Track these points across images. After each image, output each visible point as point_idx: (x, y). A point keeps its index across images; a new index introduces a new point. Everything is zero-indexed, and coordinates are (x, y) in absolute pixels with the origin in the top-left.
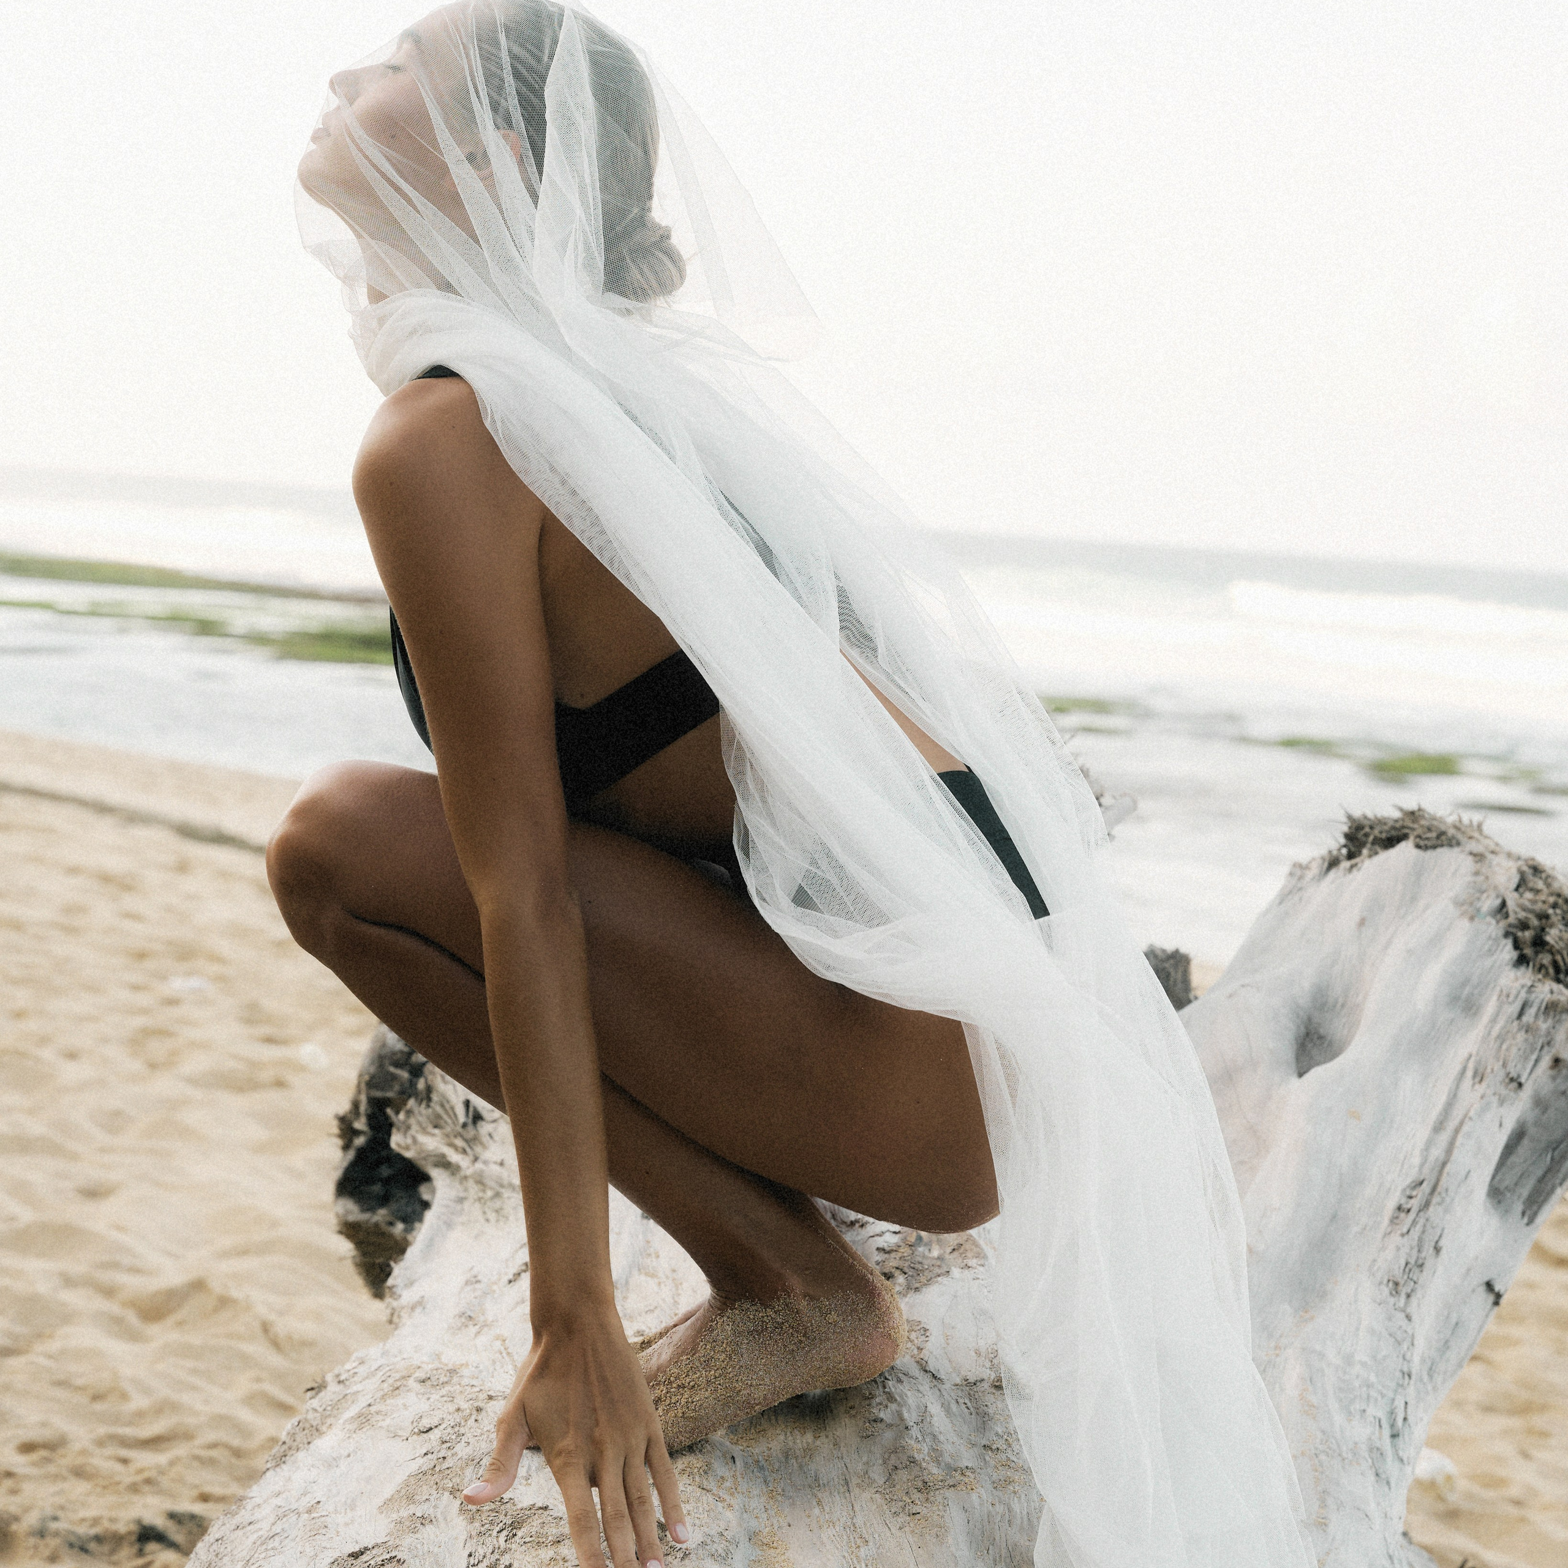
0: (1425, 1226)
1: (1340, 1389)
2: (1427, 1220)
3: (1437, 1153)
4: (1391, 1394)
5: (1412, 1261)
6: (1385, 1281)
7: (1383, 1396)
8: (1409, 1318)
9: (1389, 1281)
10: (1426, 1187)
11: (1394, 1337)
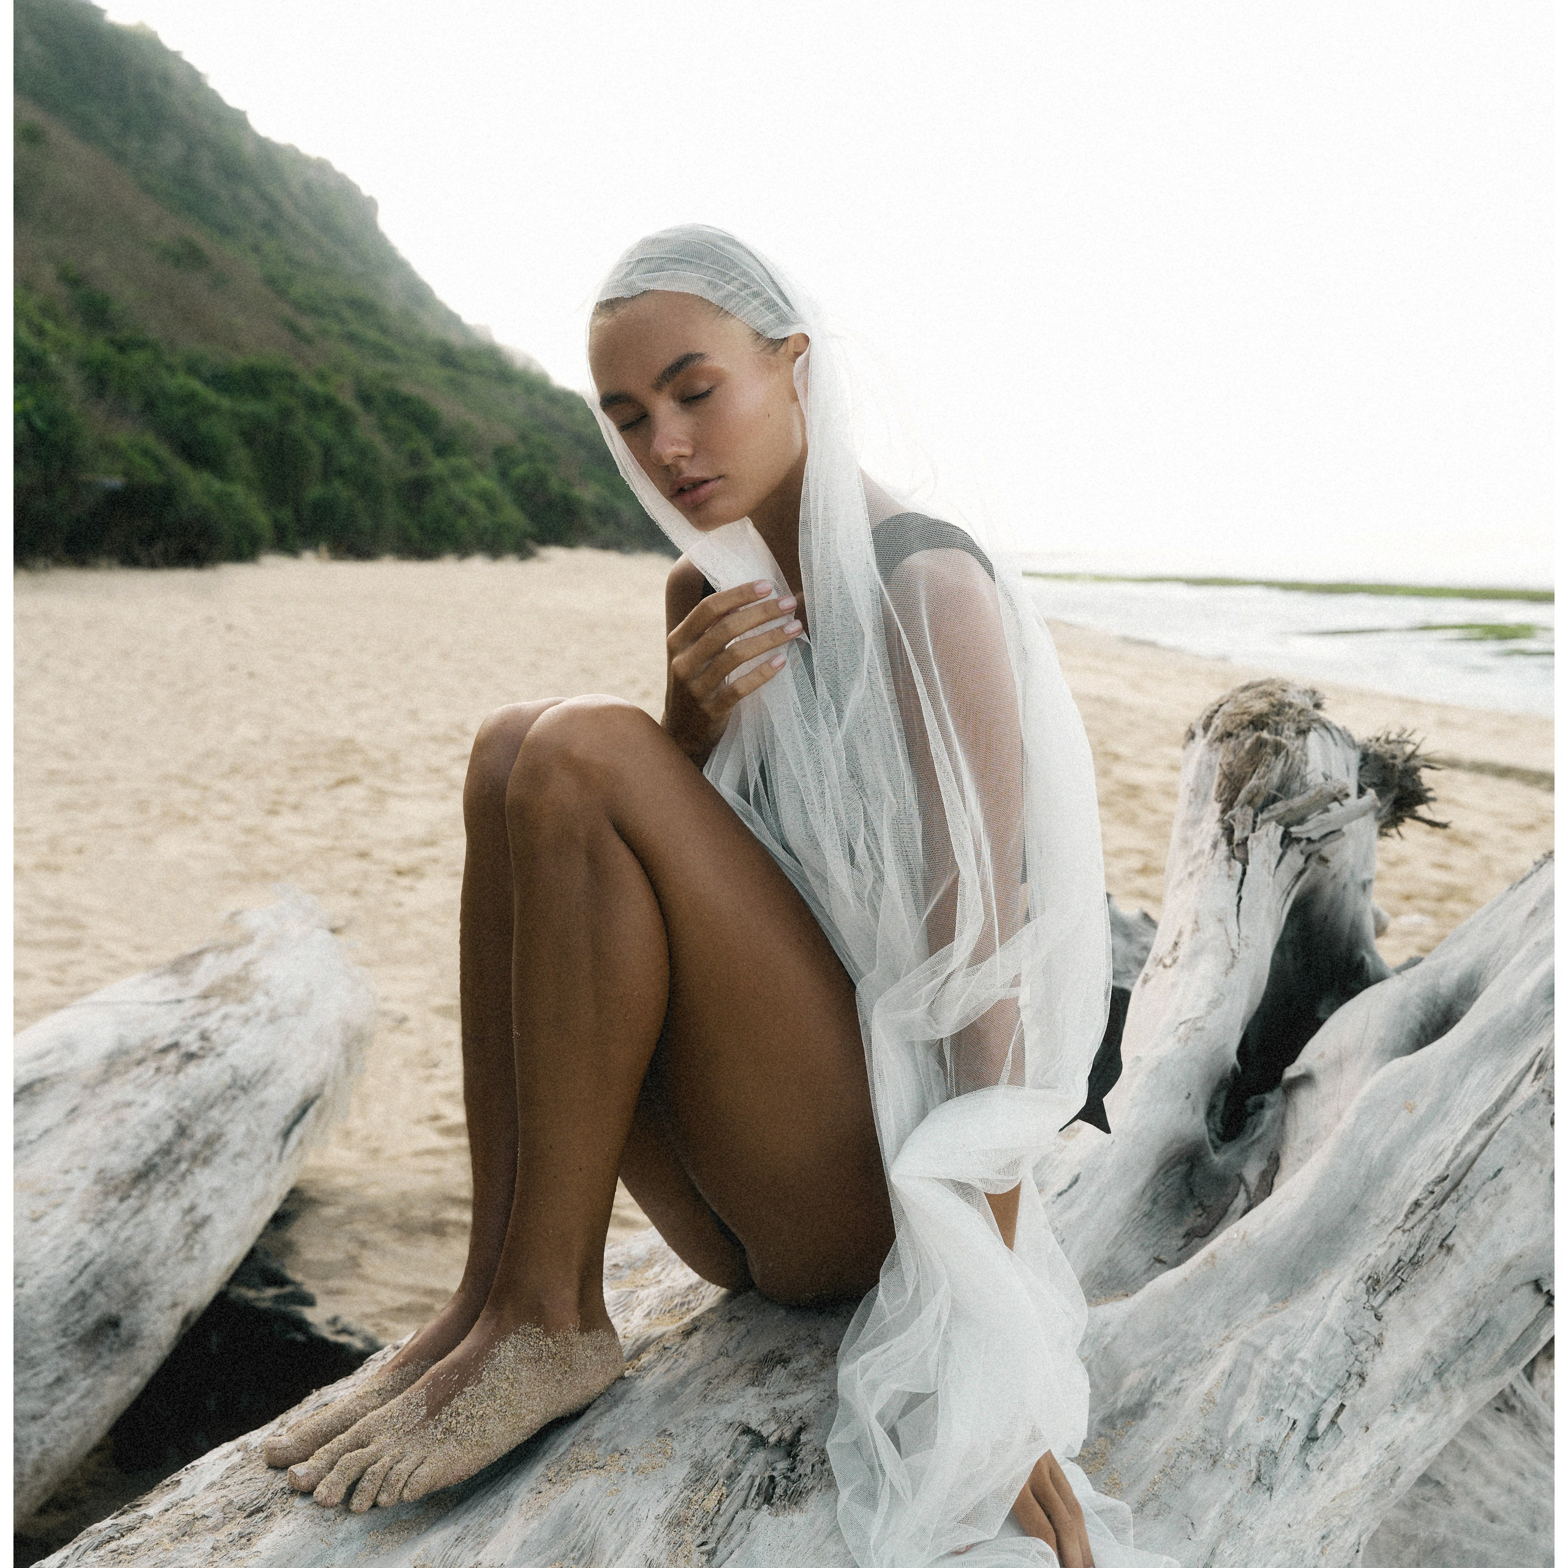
0: (1433, 1223)
1: (1268, 1387)
2: (1437, 1217)
3: (1471, 1148)
4: (1324, 1395)
5: (1406, 1259)
6: (1366, 1277)
7: (1313, 1396)
8: (1378, 1318)
9: (1370, 1277)
10: (1447, 1184)
11: (1350, 1337)
